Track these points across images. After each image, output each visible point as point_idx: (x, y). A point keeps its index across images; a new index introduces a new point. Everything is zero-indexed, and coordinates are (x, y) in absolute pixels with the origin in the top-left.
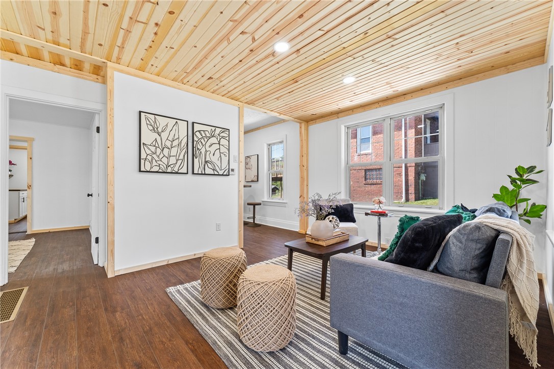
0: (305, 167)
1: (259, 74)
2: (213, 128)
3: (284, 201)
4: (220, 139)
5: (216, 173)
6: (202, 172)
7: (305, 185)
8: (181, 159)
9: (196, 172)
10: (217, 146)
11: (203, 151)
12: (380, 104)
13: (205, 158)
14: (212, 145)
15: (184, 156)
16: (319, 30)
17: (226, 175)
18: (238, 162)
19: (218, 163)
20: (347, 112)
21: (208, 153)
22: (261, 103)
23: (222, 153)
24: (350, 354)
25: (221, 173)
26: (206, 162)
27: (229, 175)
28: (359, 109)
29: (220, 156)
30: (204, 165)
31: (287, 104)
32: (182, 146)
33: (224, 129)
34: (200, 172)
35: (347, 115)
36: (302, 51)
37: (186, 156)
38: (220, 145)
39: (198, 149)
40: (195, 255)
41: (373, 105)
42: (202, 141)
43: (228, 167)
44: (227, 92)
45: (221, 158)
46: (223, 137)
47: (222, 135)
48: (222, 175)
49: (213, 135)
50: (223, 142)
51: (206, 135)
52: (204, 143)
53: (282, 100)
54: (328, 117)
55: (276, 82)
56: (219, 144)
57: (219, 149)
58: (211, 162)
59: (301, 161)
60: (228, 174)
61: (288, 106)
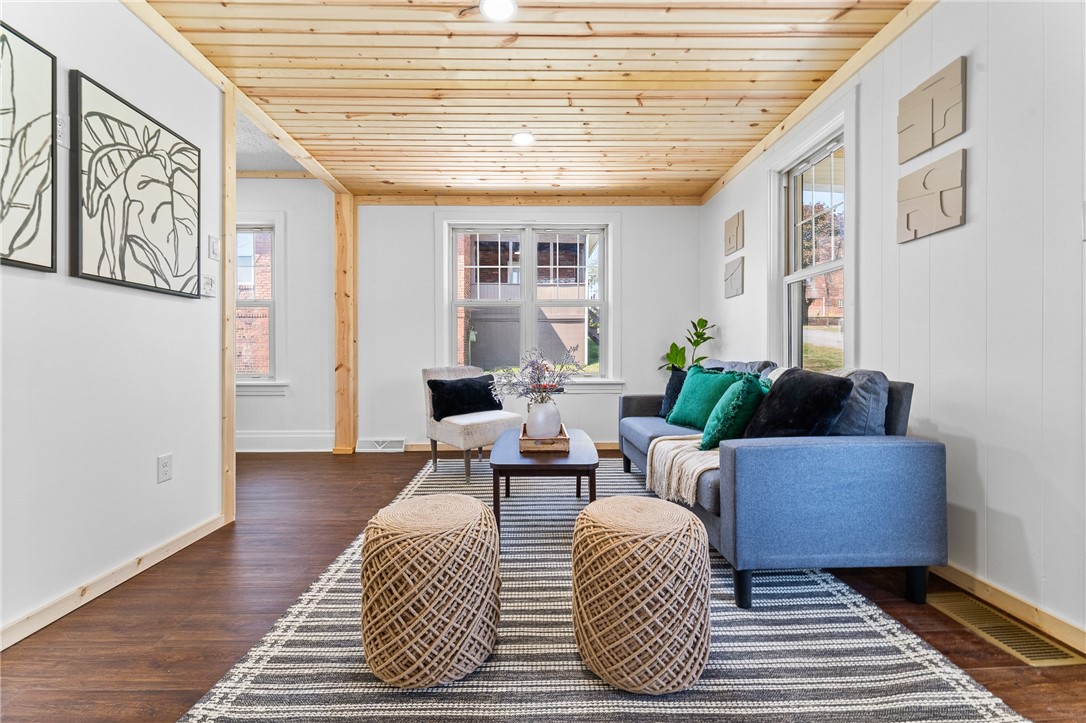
0: (351, 297)
1: (378, 34)
2: (153, 128)
3: (278, 382)
4: (174, 172)
5: (161, 284)
6: (113, 273)
7: (352, 342)
8: (24, 206)
9: (88, 266)
10: (164, 193)
11: (117, 193)
12: (520, 199)
13: (125, 225)
14: (147, 183)
15: (39, 194)
16: (588, 23)
17: (190, 296)
18: (219, 258)
19: (168, 250)
20: (457, 199)
21: (135, 208)
22: (293, 109)
23: (179, 220)
24: (755, 603)
25: (176, 285)
26: (129, 239)
27: (198, 296)
28: (480, 199)
29: (174, 230)
30: (122, 251)
31: (357, 136)
32: (30, 151)
33: (187, 142)
34: (105, 273)
35: (456, 204)
36: (520, 42)
37: (47, 195)
38: (172, 191)
39: (98, 182)
40: (84, 591)
41: (508, 198)
42: (114, 155)
43: (195, 272)
44: (218, 27)
45: (176, 236)
46: (181, 168)
47: (178, 158)
48: (180, 294)
49: (150, 147)
50: (182, 183)
51: (126, 139)
52: (121, 169)
53: (355, 124)
54: (413, 198)
55: (392, 74)
56: (170, 185)
57: (171, 203)
58: (145, 245)
59: (341, 284)
60: (195, 292)
61: (356, 143)
